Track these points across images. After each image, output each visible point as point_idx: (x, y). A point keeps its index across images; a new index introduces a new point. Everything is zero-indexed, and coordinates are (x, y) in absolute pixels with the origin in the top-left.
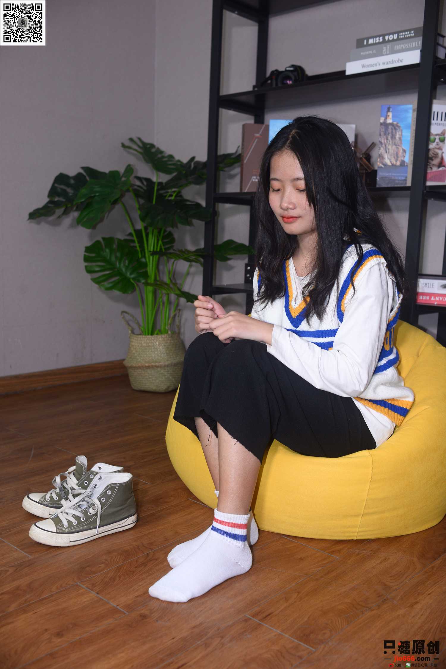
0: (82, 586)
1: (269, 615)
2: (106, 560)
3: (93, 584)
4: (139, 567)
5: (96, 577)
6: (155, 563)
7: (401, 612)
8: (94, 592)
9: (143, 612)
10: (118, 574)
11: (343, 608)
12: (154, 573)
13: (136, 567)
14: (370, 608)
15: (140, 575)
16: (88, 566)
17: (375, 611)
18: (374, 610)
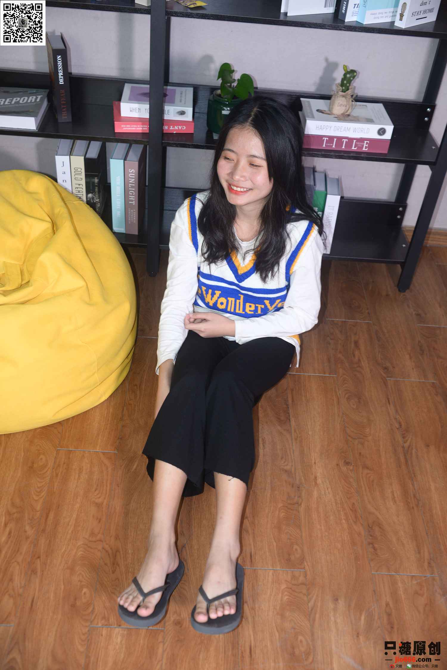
0: (97, 626)
1: (251, 556)
2: (80, 581)
3: (104, 618)
4: (115, 570)
5: (96, 608)
6: (122, 556)
7: (315, 494)
8: (114, 625)
9: (172, 619)
10: (110, 591)
11: (284, 515)
12: (134, 570)
13: (113, 572)
14: (298, 503)
15: (126, 579)
16: (75, 599)
17: (303, 504)
18: (301, 504)
